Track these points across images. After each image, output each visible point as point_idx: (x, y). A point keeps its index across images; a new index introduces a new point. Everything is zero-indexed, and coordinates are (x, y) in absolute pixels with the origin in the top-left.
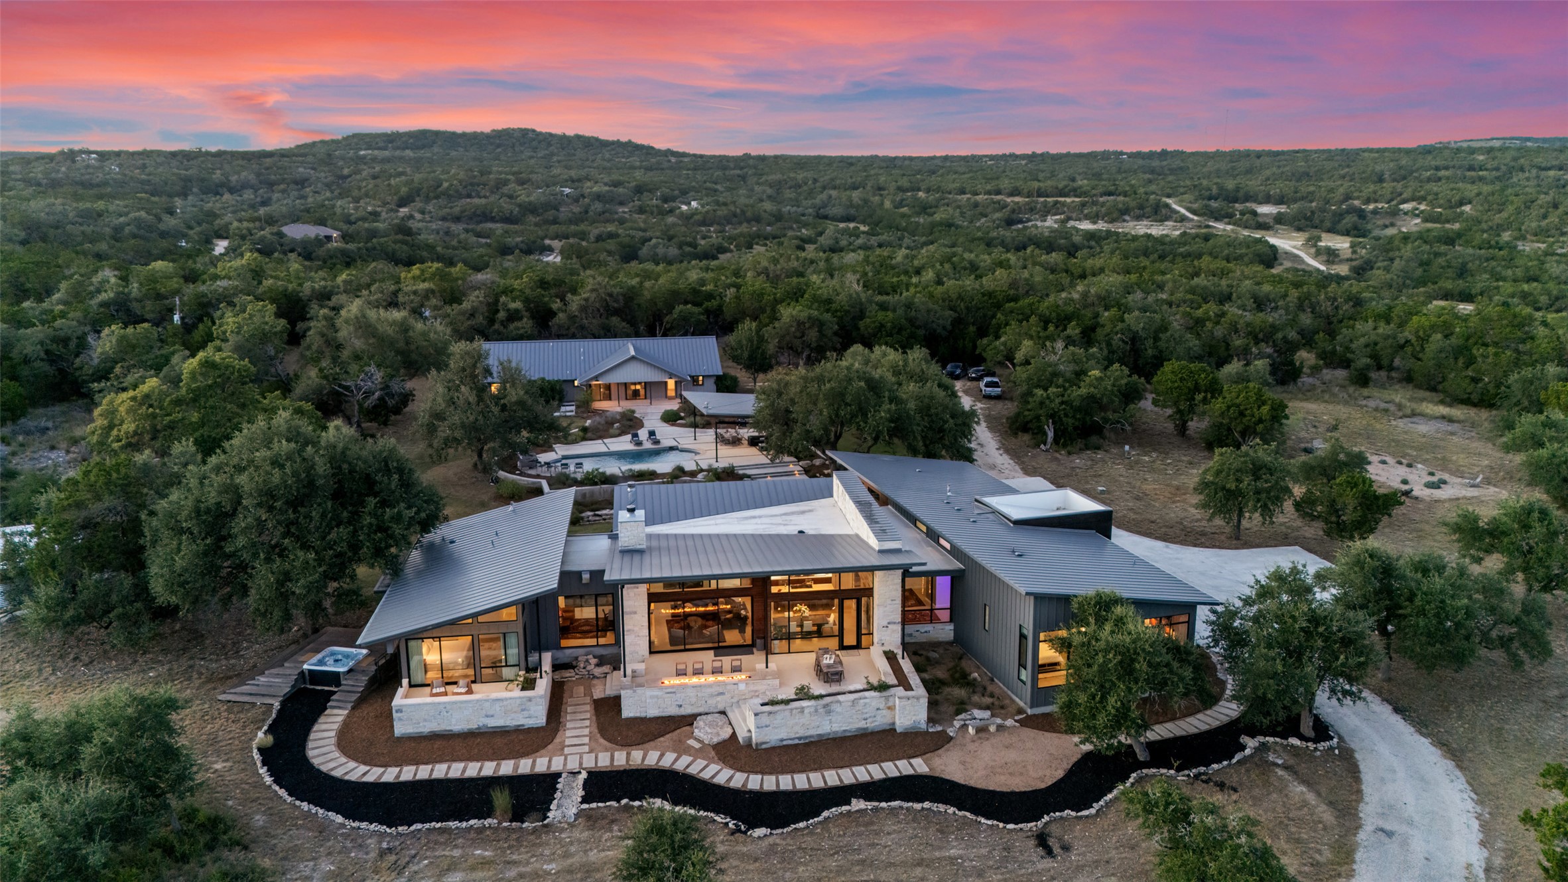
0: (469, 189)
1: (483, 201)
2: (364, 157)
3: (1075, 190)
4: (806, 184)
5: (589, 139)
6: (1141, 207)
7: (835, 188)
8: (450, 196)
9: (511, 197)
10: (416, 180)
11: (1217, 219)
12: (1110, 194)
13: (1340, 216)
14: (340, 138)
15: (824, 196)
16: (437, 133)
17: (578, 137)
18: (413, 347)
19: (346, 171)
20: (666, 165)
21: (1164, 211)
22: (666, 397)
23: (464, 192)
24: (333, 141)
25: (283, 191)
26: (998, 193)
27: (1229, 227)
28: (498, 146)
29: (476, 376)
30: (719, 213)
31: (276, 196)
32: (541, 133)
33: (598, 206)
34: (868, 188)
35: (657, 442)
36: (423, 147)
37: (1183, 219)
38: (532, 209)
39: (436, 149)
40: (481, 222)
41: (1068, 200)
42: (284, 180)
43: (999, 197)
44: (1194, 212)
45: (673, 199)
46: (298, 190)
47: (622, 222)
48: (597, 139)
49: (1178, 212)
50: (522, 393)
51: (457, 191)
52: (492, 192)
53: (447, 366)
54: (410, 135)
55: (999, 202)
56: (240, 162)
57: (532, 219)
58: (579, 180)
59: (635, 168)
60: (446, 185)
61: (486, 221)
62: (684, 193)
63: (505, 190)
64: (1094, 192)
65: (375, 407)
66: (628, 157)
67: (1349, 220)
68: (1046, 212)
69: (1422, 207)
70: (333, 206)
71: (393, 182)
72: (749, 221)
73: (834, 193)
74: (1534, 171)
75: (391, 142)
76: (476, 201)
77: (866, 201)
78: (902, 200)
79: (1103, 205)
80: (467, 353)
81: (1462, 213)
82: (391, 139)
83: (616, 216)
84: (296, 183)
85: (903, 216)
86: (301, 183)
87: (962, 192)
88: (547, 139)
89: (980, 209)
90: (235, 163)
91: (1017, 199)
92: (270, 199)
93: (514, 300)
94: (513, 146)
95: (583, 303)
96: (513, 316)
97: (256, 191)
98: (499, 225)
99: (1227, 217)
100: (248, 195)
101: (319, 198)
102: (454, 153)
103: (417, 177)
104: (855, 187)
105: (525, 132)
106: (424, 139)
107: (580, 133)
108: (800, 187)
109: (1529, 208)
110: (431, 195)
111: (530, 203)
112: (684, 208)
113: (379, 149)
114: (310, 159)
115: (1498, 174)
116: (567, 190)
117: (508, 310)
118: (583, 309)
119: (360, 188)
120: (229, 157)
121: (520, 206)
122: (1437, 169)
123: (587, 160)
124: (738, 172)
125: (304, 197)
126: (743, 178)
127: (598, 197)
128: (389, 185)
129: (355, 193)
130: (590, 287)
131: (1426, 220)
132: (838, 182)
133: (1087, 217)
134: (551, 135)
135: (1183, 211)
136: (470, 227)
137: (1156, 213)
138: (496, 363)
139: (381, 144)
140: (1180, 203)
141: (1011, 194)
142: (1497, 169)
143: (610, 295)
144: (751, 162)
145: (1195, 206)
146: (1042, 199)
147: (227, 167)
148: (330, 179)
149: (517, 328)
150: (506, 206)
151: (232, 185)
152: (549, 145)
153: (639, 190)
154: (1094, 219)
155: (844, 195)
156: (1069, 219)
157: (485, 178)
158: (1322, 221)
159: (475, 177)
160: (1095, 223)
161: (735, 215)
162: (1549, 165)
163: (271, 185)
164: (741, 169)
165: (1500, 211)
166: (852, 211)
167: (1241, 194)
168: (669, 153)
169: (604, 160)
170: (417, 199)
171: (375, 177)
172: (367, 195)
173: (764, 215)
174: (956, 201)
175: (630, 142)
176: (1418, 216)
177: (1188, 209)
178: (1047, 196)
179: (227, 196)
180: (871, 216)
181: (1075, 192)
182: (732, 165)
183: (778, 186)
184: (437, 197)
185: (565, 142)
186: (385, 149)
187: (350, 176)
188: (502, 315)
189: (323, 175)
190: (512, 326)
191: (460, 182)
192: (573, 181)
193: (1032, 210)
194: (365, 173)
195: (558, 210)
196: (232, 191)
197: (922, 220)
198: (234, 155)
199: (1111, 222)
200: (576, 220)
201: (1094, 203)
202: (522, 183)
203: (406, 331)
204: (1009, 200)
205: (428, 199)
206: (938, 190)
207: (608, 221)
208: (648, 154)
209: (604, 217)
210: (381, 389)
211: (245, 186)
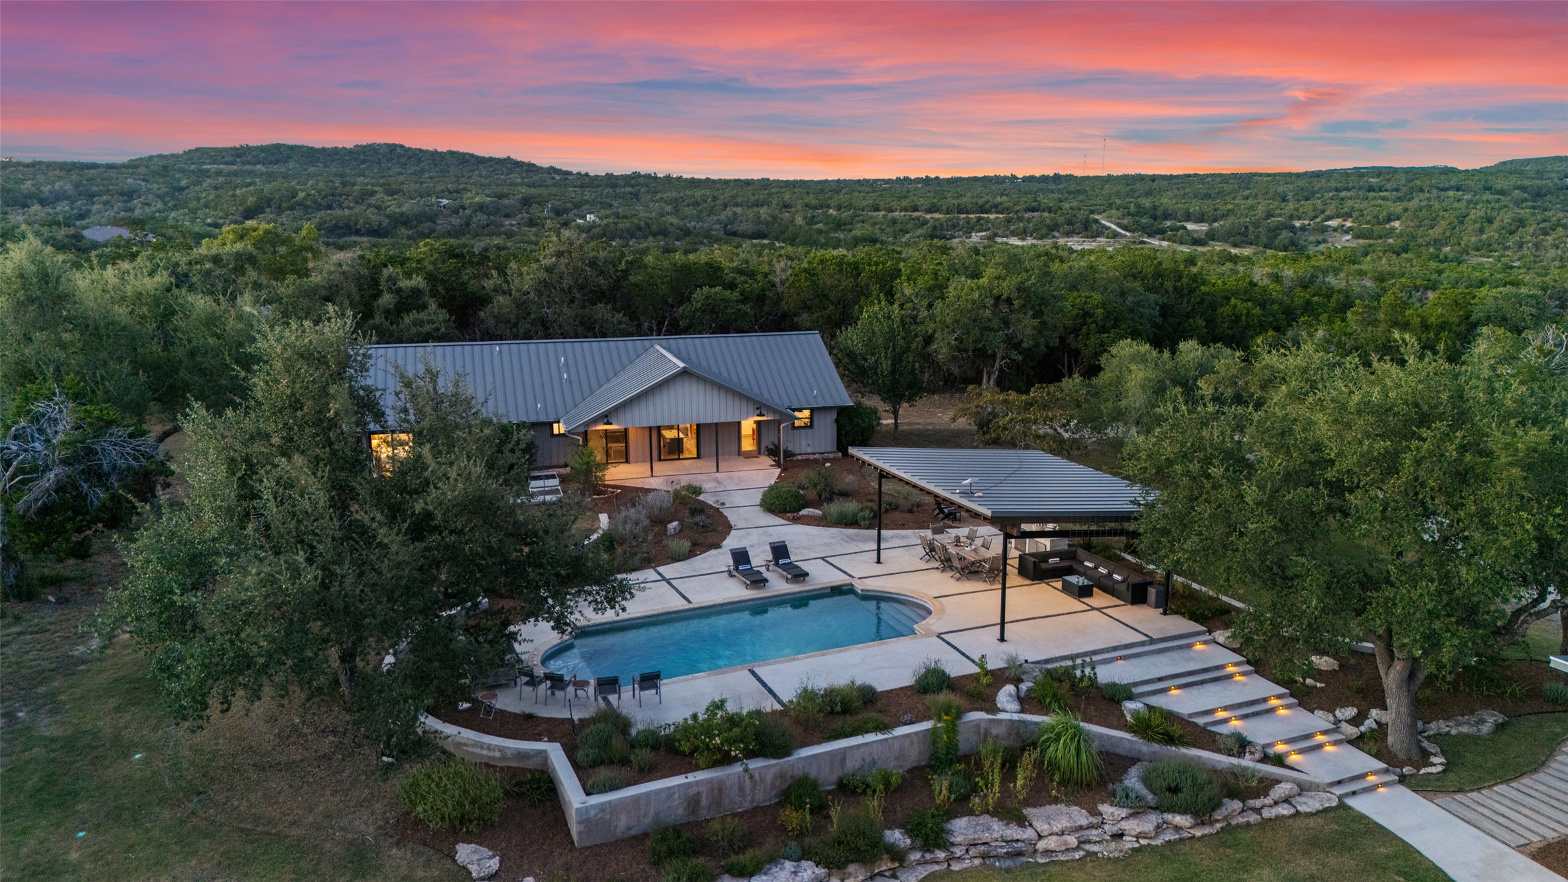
0: (330, 201)
1: (347, 212)
2: (208, 171)
3: (996, 206)
4: (705, 202)
5: (464, 154)
6: (1070, 223)
7: (737, 205)
8: (306, 207)
9: (379, 208)
10: (266, 190)
11: (1150, 236)
12: (1033, 210)
13: (1275, 231)
14: (181, 152)
15: (729, 212)
16: (293, 148)
17: (452, 153)
18: (180, 352)
19: (183, 183)
20: (549, 182)
21: (1094, 227)
22: (740, 452)
23: (324, 203)
24: (173, 156)
25: (106, 203)
26: (915, 209)
27: (1165, 244)
28: (363, 162)
29: (333, 424)
30: (621, 226)
31: (95, 208)
32: (410, 149)
33: (481, 218)
34: (774, 205)
35: (799, 575)
36: (277, 162)
37: (1115, 235)
38: (404, 221)
39: (291, 165)
40: (344, 235)
41: (992, 216)
42: (108, 191)
43: (916, 214)
44: (1126, 228)
45: (567, 211)
46: (124, 201)
47: (509, 235)
48: (472, 156)
49: (1108, 228)
50: (478, 469)
51: (315, 202)
52: (357, 203)
53: (244, 391)
54: (262, 149)
55: (918, 218)
56: (58, 173)
57: (404, 231)
58: (457, 191)
59: (517, 185)
60: (301, 195)
61: (350, 234)
62: (577, 206)
63: (372, 200)
64: (1017, 208)
65: (45, 510)
66: (507, 174)
67: (1285, 235)
68: (970, 229)
69: (1348, 224)
70: (165, 219)
71: (238, 192)
72: (654, 235)
73: (739, 210)
74: (1435, 191)
75: (240, 156)
76: (338, 212)
77: (775, 218)
78: (814, 217)
79: (1029, 221)
80: (306, 356)
81: (1393, 229)
82: (240, 154)
83: (503, 229)
84: (122, 194)
85: (820, 232)
86: (130, 195)
87: (876, 209)
88: (418, 155)
89: (898, 226)
90: (50, 173)
91: (936, 216)
92: (89, 211)
93: (408, 275)
94: (379, 163)
95: (543, 275)
96: (409, 302)
97: (73, 203)
98: (365, 239)
99: (1160, 233)
100: (63, 207)
101: (147, 210)
102: (312, 169)
103: (267, 188)
104: (758, 204)
105: (392, 148)
106: (278, 154)
107: (454, 149)
108: (698, 204)
109: (1462, 223)
110: (284, 205)
111: (402, 214)
112: (580, 221)
113: (227, 163)
114: (142, 170)
115: (1400, 195)
116: (445, 201)
117: (399, 291)
118: (543, 287)
119: (199, 199)
120: (44, 167)
121: (389, 217)
122: (1337, 190)
123: (463, 176)
124: (630, 189)
125: (132, 210)
126: (636, 196)
127: (481, 208)
128: (234, 196)
129: (194, 204)
130: (552, 249)
131: (1356, 237)
132: (740, 200)
133: (1014, 234)
134: (421, 150)
135: (1114, 227)
136: (331, 240)
137: (1086, 229)
138: (393, 384)
139: (228, 159)
140: (1109, 218)
141: (929, 211)
142: (1397, 190)
143: (593, 263)
144: (642, 180)
145: (1125, 221)
146: (963, 216)
147: (41, 178)
148: (164, 190)
149: (420, 323)
150: (373, 216)
151: (43, 196)
152: (419, 161)
153: (526, 202)
154: (1022, 235)
155: (751, 213)
156: (996, 235)
157: (347, 189)
158: (1257, 237)
159: (336, 188)
160: (1023, 239)
161: (639, 228)
162: (1447, 186)
163: (91, 196)
164: (633, 186)
165: (1432, 227)
166: (763, 228)
167: (1159, 212)
168: (552, 170)
169: (480, 176)
170: (268, 210)
171: (216, 188)
172: (206, 206)
173: (671, 229)
174: (872, 217)
175: (509, 158)
176: (1347, 232)
177: (1118, 225)
178: (968, 213)
179: (36, 208)
180: (783, 233)
181: (996, 208)
182: (622, 183)
183: (675, 202)
184: (292, 208)
185: (436, 158)
186: (233, 163)
187: (187, 188)
188: (387, 299)
189: (155, 186)
190: (408, 319)
191: (319, 192)
192: (449, 193)
193: (954, 226)
194: (205, 184)
195: (435, 222)
196: (43, 202)
197: (842, 236)
198: (50, 165)
199: (1041, 239)
200: (457, 233)
201: (1020, 219)
202: (391, 193)
203: (169, 314)
204: (928, 216)
205: (280, 210)
206: (850, 207)
207: (491, 234)
208: (528, 171)
209: (488, 230)
210: (65, 462)
211: (59, 197)
